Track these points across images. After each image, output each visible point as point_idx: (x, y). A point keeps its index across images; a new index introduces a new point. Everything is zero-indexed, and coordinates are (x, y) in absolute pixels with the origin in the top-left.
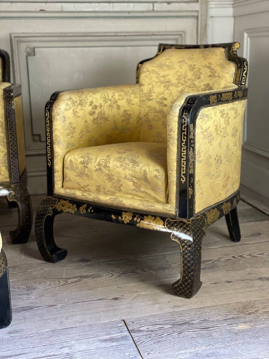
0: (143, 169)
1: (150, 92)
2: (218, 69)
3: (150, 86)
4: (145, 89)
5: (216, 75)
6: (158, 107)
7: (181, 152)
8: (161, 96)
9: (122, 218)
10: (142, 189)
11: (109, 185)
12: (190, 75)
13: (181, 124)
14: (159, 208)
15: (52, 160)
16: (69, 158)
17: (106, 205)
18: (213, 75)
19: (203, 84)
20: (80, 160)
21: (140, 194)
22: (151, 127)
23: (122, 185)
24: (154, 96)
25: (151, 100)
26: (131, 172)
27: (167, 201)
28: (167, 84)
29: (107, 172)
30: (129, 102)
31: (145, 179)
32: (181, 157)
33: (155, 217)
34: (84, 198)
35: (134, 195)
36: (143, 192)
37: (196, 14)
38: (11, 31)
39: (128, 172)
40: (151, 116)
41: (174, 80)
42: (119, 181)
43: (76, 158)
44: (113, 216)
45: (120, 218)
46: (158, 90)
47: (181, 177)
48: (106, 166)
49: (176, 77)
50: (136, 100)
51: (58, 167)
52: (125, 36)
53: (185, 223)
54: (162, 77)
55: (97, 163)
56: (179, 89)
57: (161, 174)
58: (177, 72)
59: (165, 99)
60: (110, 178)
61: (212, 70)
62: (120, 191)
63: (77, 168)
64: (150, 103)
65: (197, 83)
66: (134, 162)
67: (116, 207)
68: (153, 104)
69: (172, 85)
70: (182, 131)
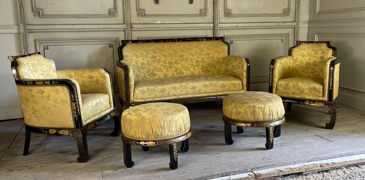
0: (313, 86)
1: (297, 59)
2: (326, 51)
3: (297, 57)
4: (295, 58)
5: (325, 53)
6: (300, 64)
7: (330, 79)
8: (301, 60)
9: (305, 103)
10: (313, 92)
11: (298, 92)
12: (313, 53)
13: (330, 70)
14: (321, 98)
15: (272, 83)
16: (279, 83)
17: (298, 99)
18: (323, 53)
19: (319, 56)
20: (284, 83)
21: (312, 94)
22: (297, 72)
23: (304, 91)
24: (298, 60)
25: (297, 62)
26: (308, 87)
27: (323, 96)
28: (304, 56)
29: (297, 87)
30: (290, 62)
31: (315, 89)
32: (330, 81)
33: (319, 102)
34: (287, 96)
35: (309, 95)
36: (313, 94)
37: (294, 27)
38: (224, 35)
39: (307, 87)
40: (297, 67)
41: (306, 54)
42: (303, 90)
43: (283, 82)
44: (301, 102)
45: (304, 103)
46: (300, 58)
47: (330, 88)
48: (297, 85)
49: (307, 53)
50: (292, 62)
51: (275, 86)
52: (267, 35)
53: (331, 103)
54: (301, 53)
55: (293, 84)
56: (309, 58)
57: (321, 87)
58: (307, 51)
59: (303, 61)
60: (299, 89)
61: (323, 51)
62: (303, 93)
63: (283, 86)
64: (297, 63)
65: (316, 55)
66: (309, 83)
67: (302, 99)
68: (298, 63)
69: (305, 56)
70: (331, 72)
